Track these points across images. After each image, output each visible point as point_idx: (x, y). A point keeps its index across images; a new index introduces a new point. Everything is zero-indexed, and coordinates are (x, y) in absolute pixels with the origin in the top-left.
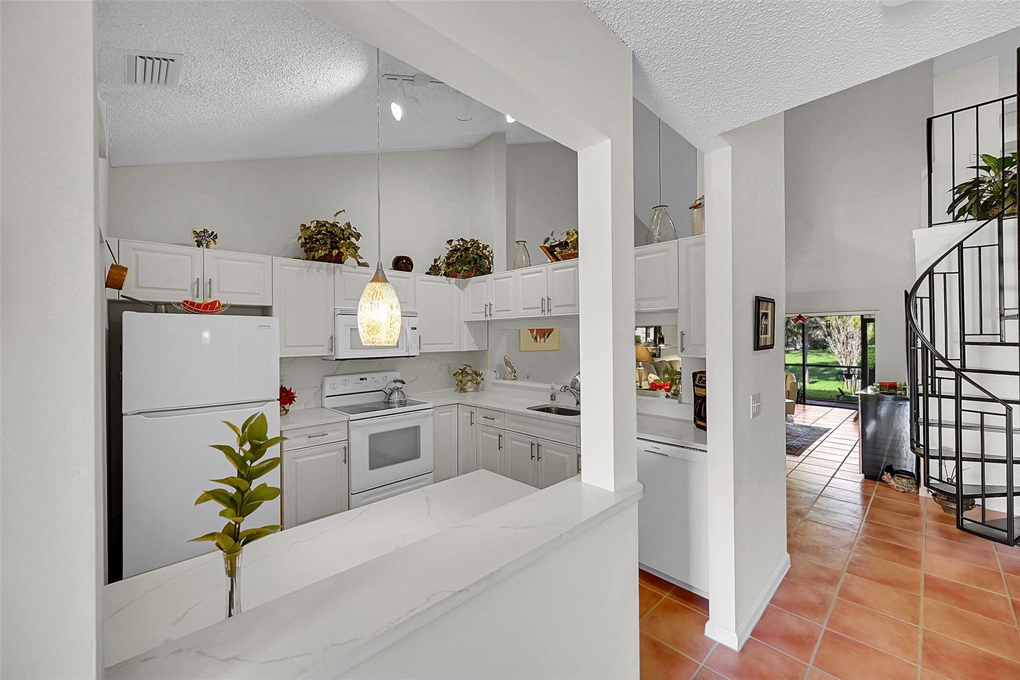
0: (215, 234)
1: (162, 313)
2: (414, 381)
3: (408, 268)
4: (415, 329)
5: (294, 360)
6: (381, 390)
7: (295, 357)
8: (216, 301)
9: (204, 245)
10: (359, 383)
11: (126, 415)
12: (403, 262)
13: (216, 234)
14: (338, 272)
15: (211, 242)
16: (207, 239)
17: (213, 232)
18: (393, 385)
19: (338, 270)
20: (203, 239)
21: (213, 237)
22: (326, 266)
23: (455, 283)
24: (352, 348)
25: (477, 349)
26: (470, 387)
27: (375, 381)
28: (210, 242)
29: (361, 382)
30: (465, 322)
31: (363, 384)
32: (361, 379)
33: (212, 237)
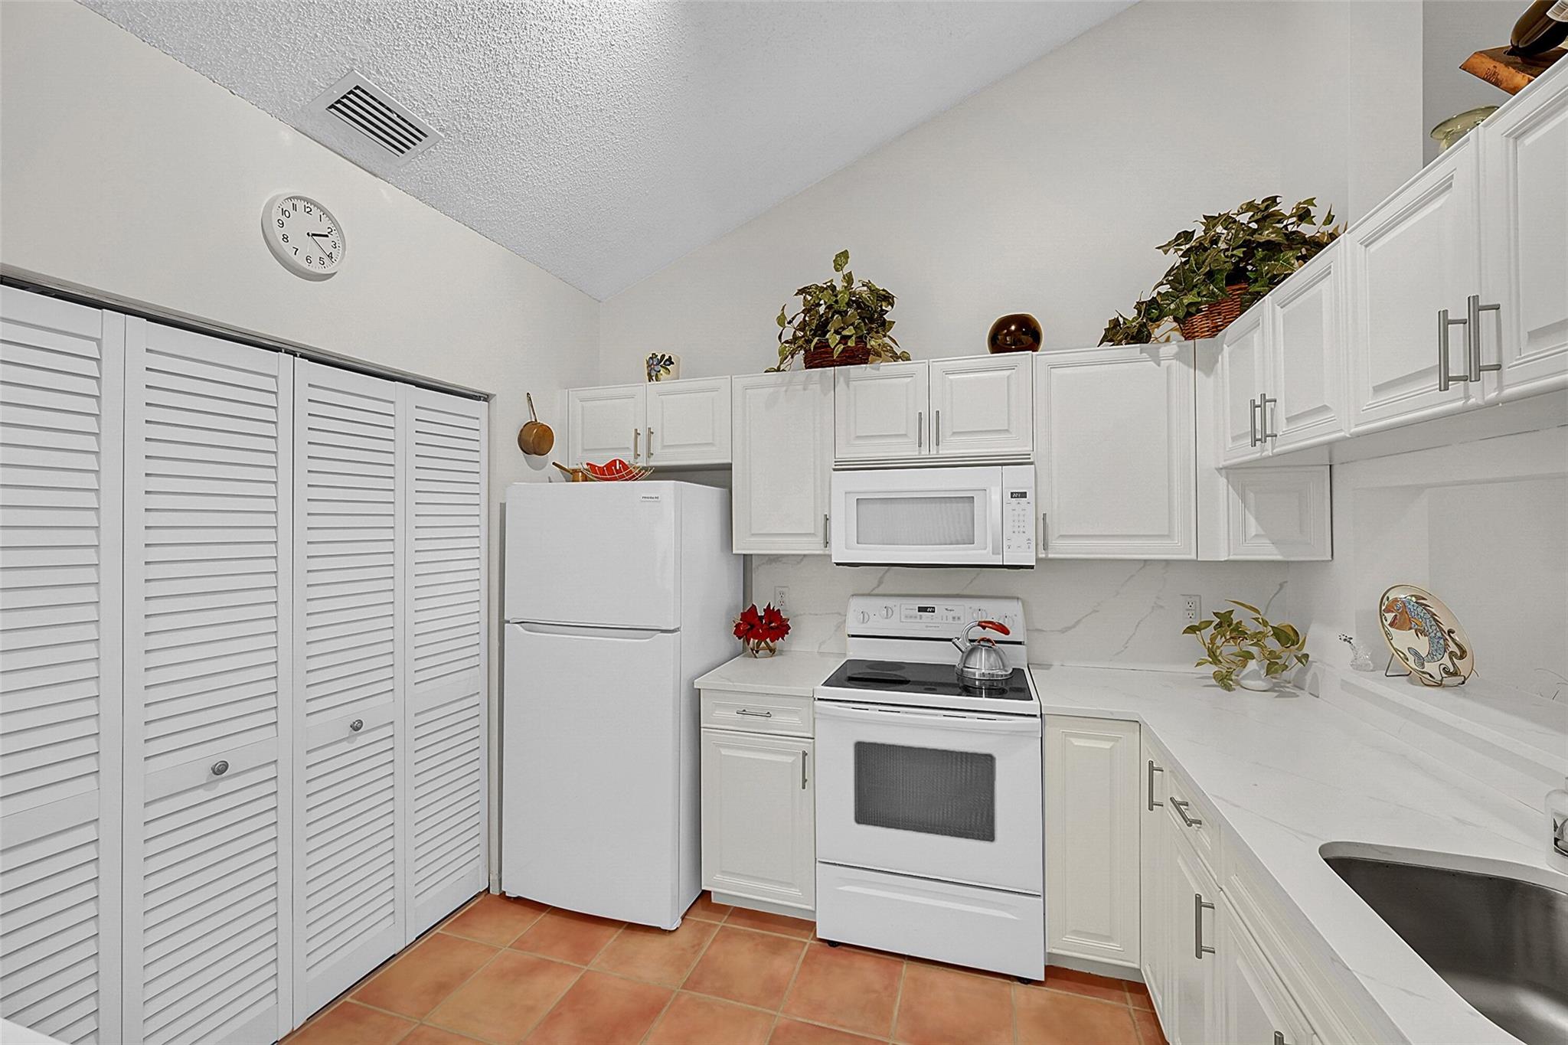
0: (667, 357)
2: (1069, 628)
3: (1023, 344)
4: (1023, 495)
6: (950, 640)
9: (654, 378)
10: (916, 617)
11: (508, 622)
12: (1010, 333)
13: (670, 357)
14: (841, 386)
15: (661, 372)
16: (656, 368)
17: (663, 356)
18: (978, 633)
19: (842, 379)
20: (659, 365)
21: (664, 364)
22: (818, 374)
23: (1177, 357)
24: (860, 541)
26: (1254, 675)
27: (954, 618)
28: (659, 371)
29: (921, 616)
30: (1219, 470)
31: (923, 620)
32: (921, 609)
33: (662, 363)
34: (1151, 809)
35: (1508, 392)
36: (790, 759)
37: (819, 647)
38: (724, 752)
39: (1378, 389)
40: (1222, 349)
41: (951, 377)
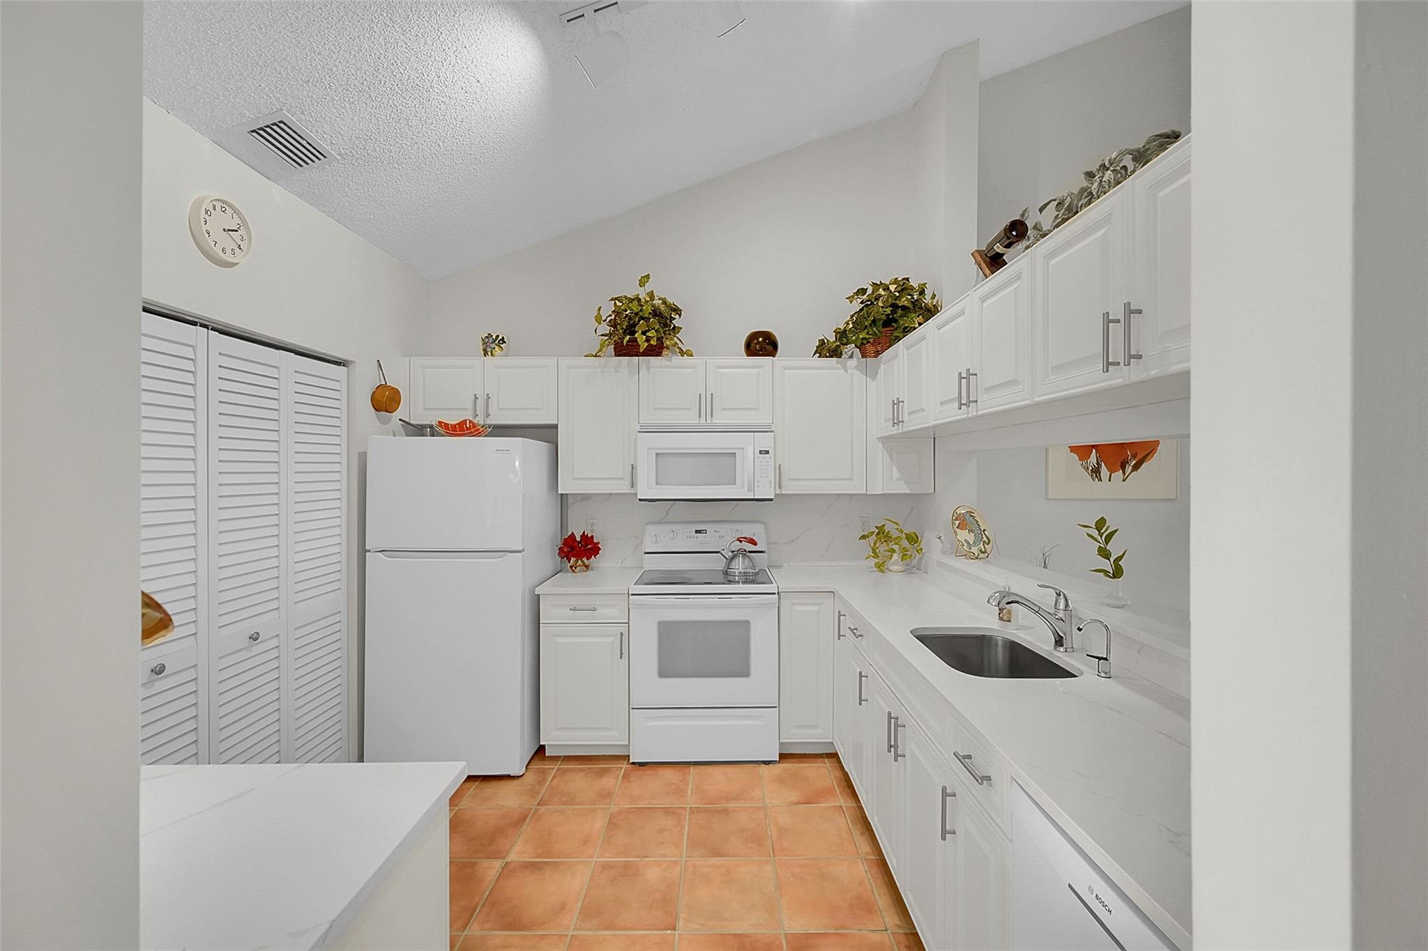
0: (500, 338)
1: (427, 436)
2: (793, 541)
3: (767, 351)
4: (767, 452)
5: (608, 498)
6: (718, 552)
7: (610, 494)
8: (466, 420)
9: (489, 353)
10: (693, 537)
11: (369, 551)
12: (758, 343)
13: (503, 338)
14: (643, 371)
15: (496, 349)
16: (491, 345)
17: (498, 336)
18: (737, 545)
19: (644, 366)
20: (492, 344)
21: (498, 342)
22: (627, 361)
23: (856, 368)
24: (658, 483)
25: (908, 492)
26: (896, 563)
27: (720, 537)
28: (494, 348)
29: (697, 536)
30: (879, 439)
31: (699, 539)
32: (697, 532)
33: (497, 342)
34: (839, 639)
35: (980, 413)
36: (610, 640)
37: (622, 563)
38: (559, 639)
39: (942, 403)
40: (880, 366)
41: (721, 370)
